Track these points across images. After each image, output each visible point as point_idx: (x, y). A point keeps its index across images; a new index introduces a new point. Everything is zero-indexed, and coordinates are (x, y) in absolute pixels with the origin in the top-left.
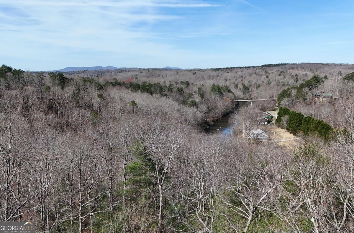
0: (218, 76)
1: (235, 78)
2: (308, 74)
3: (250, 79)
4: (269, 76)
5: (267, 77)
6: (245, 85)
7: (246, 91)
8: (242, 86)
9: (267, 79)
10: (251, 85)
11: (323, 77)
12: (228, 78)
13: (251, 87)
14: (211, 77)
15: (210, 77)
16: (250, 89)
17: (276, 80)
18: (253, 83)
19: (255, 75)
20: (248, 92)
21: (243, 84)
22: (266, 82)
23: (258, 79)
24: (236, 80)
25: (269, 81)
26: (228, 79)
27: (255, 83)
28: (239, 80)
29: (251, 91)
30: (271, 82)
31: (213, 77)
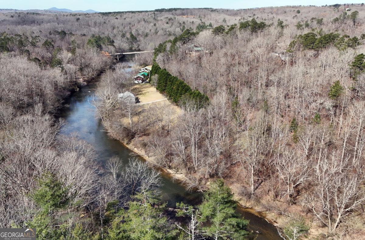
0: (105, 23)
1: (124, 26)
2: (194, 22)
3: (139, 26)
4: (157, 24)
5: (155, 25)
6: (133, 33)
7: (133, 41)
8: (130, 35)
9: (155, 28)
10: (138, 34)
11: (208, 25)
12: (116, 25)
13: (139, 36)
14: (98, 25)
15: (95, 23)
16: (138, 39)
17: (163, 29)
18: (140, 33)
19: (144, 23)
20: (135, 42)
21: (131, 33)
22: (153, 31)
23: (146, 27)
24: (124, 28)
25: (156, 30)
26: (116, 27)
27: (143, 32)
28: (127, 29)
29: (139, 41)
30: (158, 31)
31: (100, 24)
